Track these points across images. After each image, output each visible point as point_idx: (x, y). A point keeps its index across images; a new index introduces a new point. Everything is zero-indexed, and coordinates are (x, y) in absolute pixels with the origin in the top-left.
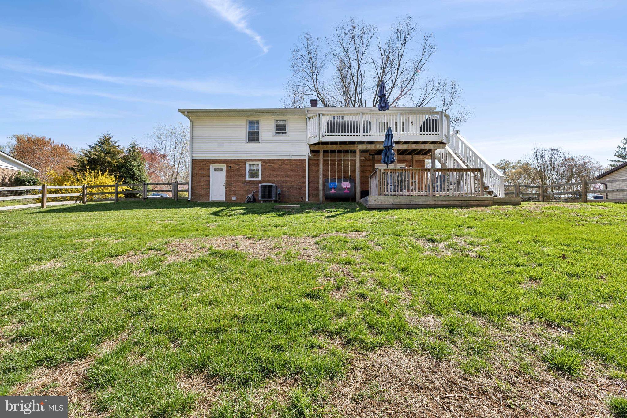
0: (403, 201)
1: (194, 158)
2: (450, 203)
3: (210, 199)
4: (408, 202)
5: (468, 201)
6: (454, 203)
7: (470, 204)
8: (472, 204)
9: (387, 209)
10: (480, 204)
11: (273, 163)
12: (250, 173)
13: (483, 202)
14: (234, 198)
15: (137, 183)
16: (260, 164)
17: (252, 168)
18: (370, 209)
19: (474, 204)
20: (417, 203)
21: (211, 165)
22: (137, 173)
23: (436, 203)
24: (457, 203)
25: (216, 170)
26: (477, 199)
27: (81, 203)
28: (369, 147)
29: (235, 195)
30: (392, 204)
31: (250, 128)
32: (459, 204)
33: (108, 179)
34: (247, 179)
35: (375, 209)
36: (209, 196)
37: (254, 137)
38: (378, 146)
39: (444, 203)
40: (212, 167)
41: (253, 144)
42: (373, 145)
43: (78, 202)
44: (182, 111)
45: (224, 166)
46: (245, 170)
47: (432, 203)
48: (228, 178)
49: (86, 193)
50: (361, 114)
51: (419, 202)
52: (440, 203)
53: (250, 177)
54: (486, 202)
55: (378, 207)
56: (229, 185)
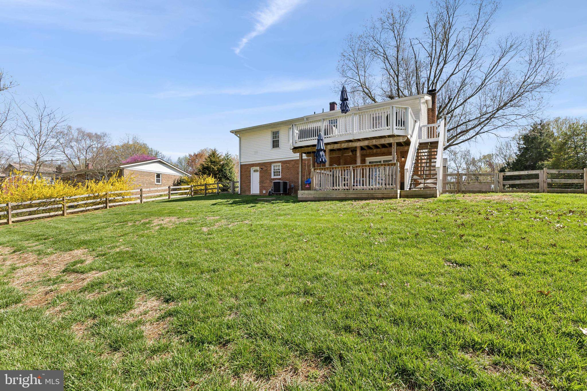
0: (321, 195)
1: (242, 164)
2: (358, 196)
3: (251, 193)
4: (325, 196)
5: (374, 195)
6: (362, 196)
7: (375, 197)
8: (378, 196)
9: (307, 201)
10: (385, 197)
11: (289, 164)
12: (274, 172)
13: (388, 195)
14: (264, 192)
15: (228, 181)
16: (280, 164)
17: (276, 168)
18: (299, 201)
19: (380, 197)
20: (332, 197)
21: (252, 168)
22: (229, 175)
23: (347, 196)
24: (364, 196)
25: (254, 171)
26: (382, 192)
27: (191, 196)
28: (336, 146)
29: (265, 189)
30: (314, 197)
31: (273, 138)
32: (366, 197)
33: (211, 180)
34: (273, 177)
35: (301, 201)
36: (250, 191)
37: (276, 144)
38: (343, 144)
39: (353, 196)
40: (252, 169)
41: (276, 150)
42: (339, 145)
43: (189, 195)
44: (232, 132)
45: (258, 168)
46: (271, 170)
47: (343, 197)
48: (261, 177)
49: (192, 190)
50: (322, 120)
51: (333, 195)
52: (350, 196)
53: (274, 175)
54: (391, 195)
55: (304, 200)
56: (261, 182)
